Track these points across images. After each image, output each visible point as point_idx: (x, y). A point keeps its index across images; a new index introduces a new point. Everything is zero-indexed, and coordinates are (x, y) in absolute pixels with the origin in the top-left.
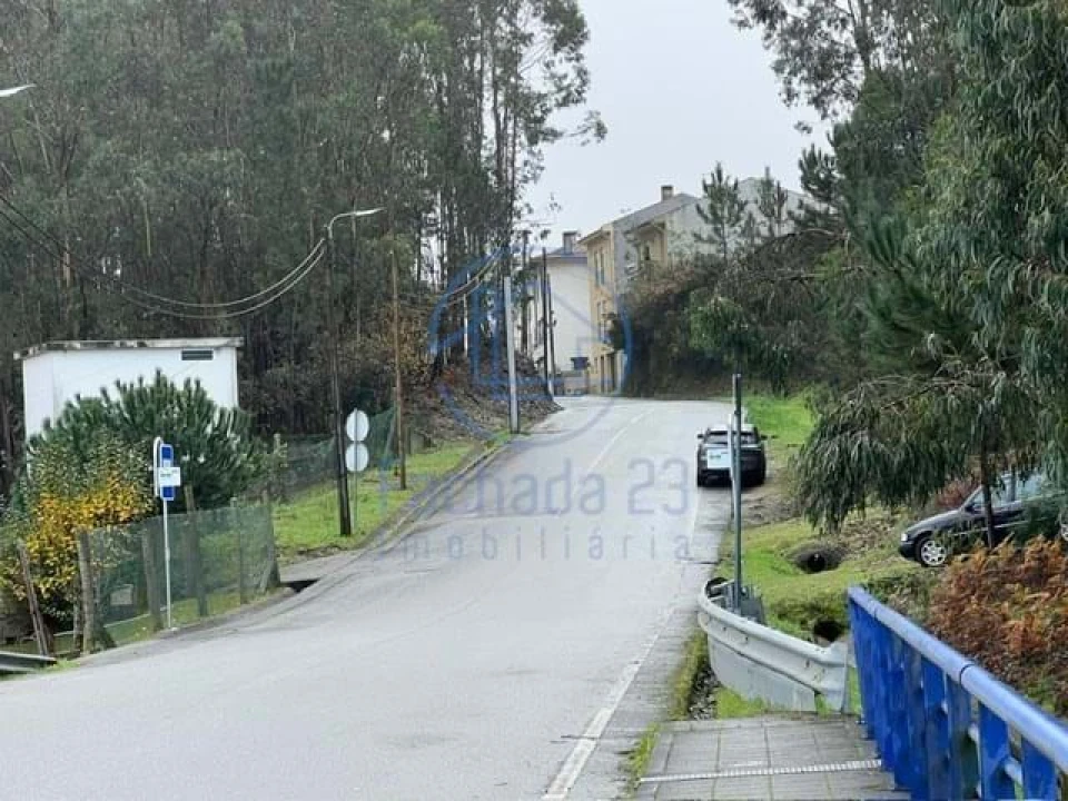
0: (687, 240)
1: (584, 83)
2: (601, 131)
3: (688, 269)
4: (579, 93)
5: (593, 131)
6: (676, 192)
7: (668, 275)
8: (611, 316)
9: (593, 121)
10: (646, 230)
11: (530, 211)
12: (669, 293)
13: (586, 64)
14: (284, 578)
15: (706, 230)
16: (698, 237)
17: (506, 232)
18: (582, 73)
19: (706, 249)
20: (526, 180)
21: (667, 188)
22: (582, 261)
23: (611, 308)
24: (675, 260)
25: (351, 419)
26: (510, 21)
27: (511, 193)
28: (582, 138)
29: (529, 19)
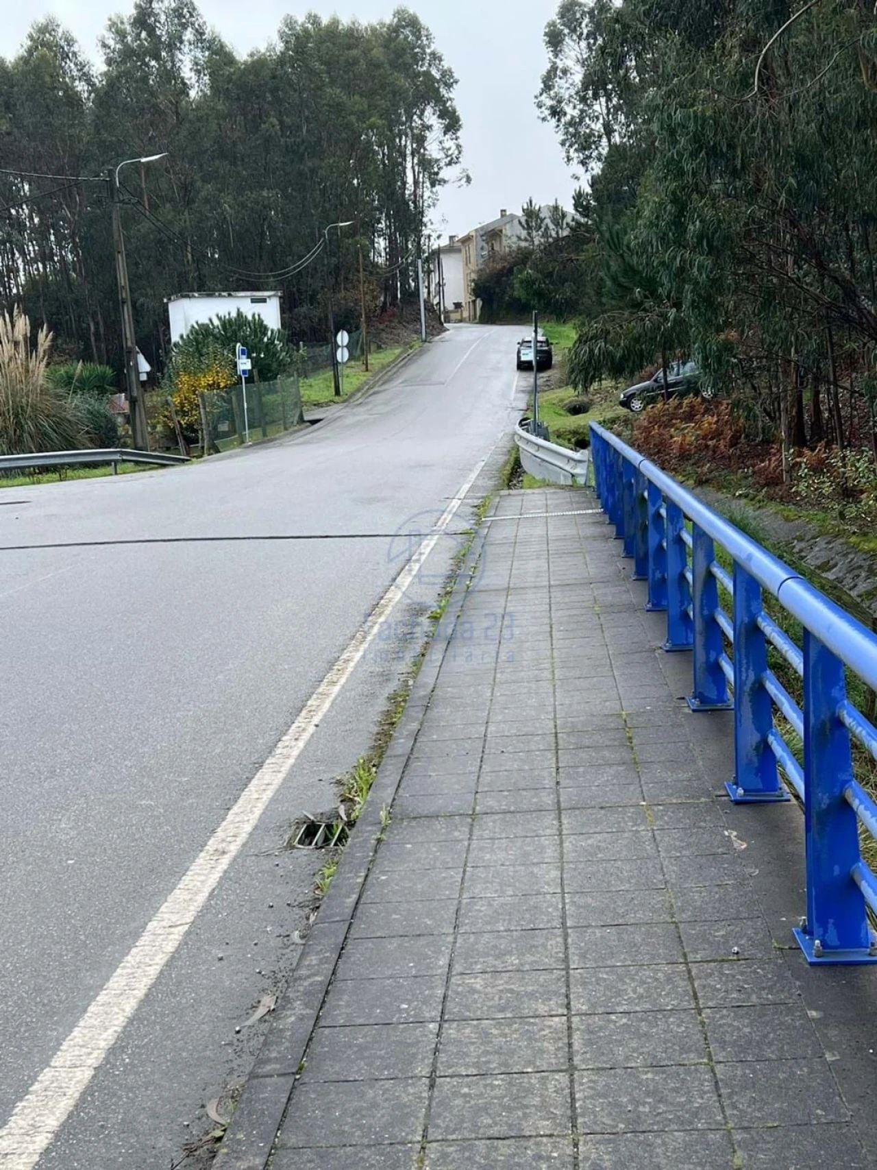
0: (514, 238)
1: (460, 152)
2: (469, 180)
3: (513, 255)
4: (457, 158)
5: (465, 179)
6: (508, 213)
7: (503, 258)
8: (474, 280)
9: (465, 174)
10: (492, 234)
11: (431, 224)
12: (503, 268)
13: (461, 142)
14: (306, 418)
15: (524, 234)
16: (519, 238)
17: (419, 237)
18: (458, 146)
19: (523, 244)
20: (429, 207)
21: (503, 211)
22: (459, 251)
23: (474, 276)
24: (507, 250)
25: (340, 335)
26: (420, 118)
27: (422, 213)
28: (459, 184)
29: (431, 116)
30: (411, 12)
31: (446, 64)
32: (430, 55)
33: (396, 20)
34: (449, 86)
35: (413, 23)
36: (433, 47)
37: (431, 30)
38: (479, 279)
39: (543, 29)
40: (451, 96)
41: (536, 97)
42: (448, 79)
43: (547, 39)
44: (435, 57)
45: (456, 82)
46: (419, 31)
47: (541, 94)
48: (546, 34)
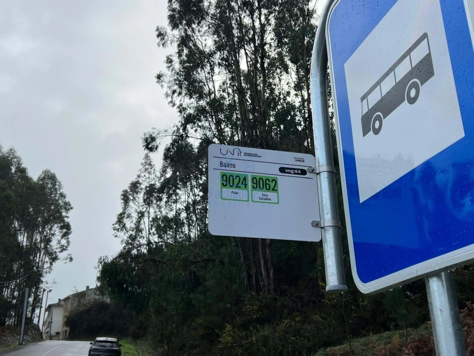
1: (68, 244)
2: (71, 259)
3: (91, 303)
4: (66, 248)
5: (69, 259)
6: (90, 288)
7: (85, 305)
8: (66, 316)
9: (69, 256)
11: (47, 283)
12: (85, 310)
13: (70, 240)
17: (38, 288)
18: (68, 242)
20: (46, 272)
21: (88, 287)
24: (88, 301)
26: (50, 230)
27: (41, 275)
28: (65, 261)
29: (56, 229)
30: (52, 172)
31: (67, 200)
32: (60, 194)
33: (43, 175)
34: (67, 210)
35: (53, 178)
36: (61, 191)
37: (62, 183)
38: (69, 316)
39: (121, 193)
40: (68, 215)
41: (113, 225)
42: (68, 207)
43: (122, 197)
44: (62, 196)
45: (72, 208)
46: (55, 182)
47: (116, 224)
48: (122, 195)
